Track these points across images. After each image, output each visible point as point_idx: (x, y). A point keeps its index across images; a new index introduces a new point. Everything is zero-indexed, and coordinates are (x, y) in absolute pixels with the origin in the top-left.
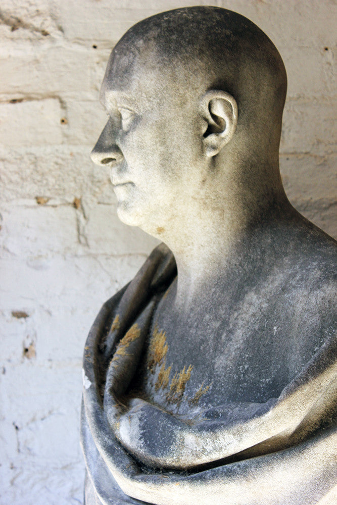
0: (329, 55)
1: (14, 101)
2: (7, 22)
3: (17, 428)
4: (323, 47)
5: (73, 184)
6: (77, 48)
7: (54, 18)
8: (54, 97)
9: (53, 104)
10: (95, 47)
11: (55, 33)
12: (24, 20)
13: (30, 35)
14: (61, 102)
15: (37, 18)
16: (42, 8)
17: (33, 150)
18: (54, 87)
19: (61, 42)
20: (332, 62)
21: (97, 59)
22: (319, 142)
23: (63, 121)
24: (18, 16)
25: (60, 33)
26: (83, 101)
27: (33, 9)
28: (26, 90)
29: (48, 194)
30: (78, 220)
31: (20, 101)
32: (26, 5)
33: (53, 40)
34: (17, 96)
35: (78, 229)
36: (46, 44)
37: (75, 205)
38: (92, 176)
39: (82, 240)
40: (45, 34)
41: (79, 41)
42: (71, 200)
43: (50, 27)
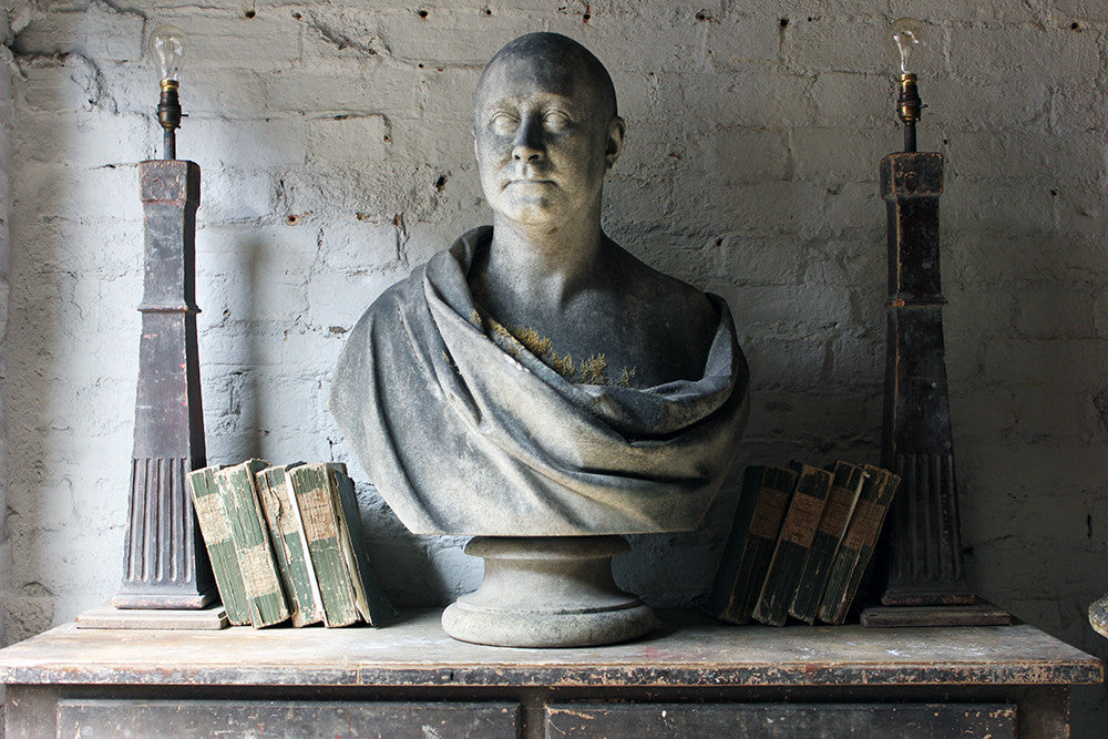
0: (655, 80)
1: (339, 118)
2: (335, 41)
3: (331, 443)
4: (648, 72)
5: (394, 202)
6: (402, 66)
7: (381, 37)
8: (378, 115)
9: (377, 121)
10: (421, 66)
11: (382, 52)
12: (352, 38)
13: (357, 53)
14: (385, 119)
15: (365, 37)
16: (369, 27)
17: (356, 166)
18: (380, 105)
19: (388, 60)
20: (657, 87)
21: (422, 78)
22: (642, 166)
23: (386, 138)
24: (346, 35)
25: (387, 51)
26: (408, 119)
27: (362, 28)
28: (350, 107)
29: (369, 210)
30: (398, 236)
31: (345, 117)
32: (355, 25)
33: (381, 60)
34: (342, 113)
35: (398, 245)
36: (373, 61)
37: (395, 222)
38: (413, 193)
39: (402, 258)
40: (372, 52)
41: (406, 60)
42: (392, 218)
43: (377, 45)
